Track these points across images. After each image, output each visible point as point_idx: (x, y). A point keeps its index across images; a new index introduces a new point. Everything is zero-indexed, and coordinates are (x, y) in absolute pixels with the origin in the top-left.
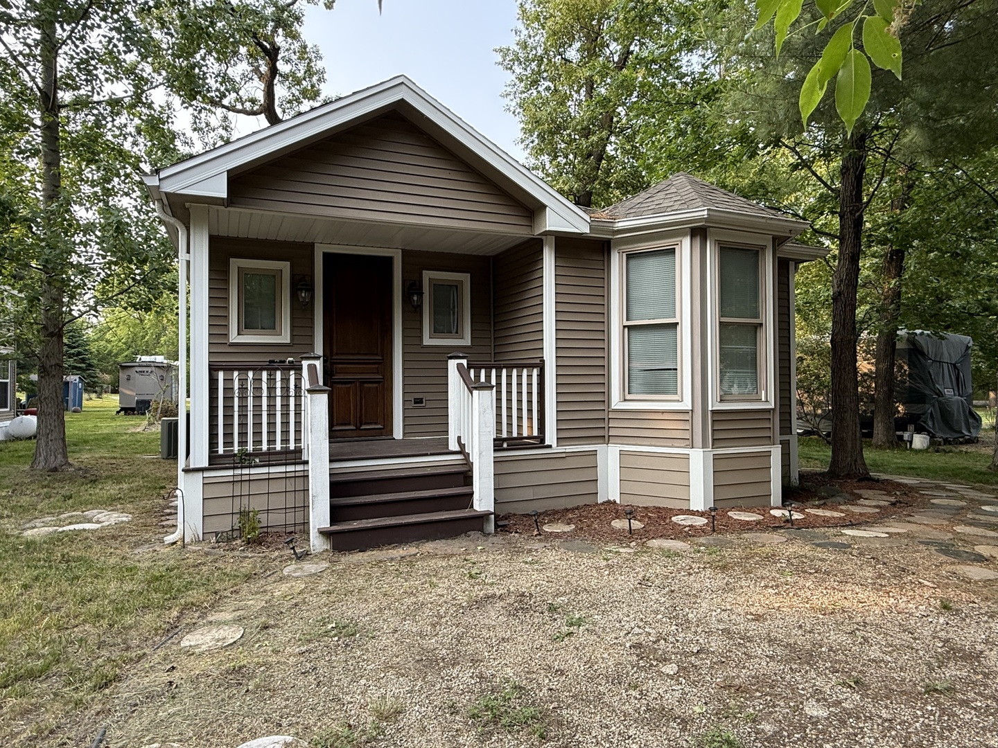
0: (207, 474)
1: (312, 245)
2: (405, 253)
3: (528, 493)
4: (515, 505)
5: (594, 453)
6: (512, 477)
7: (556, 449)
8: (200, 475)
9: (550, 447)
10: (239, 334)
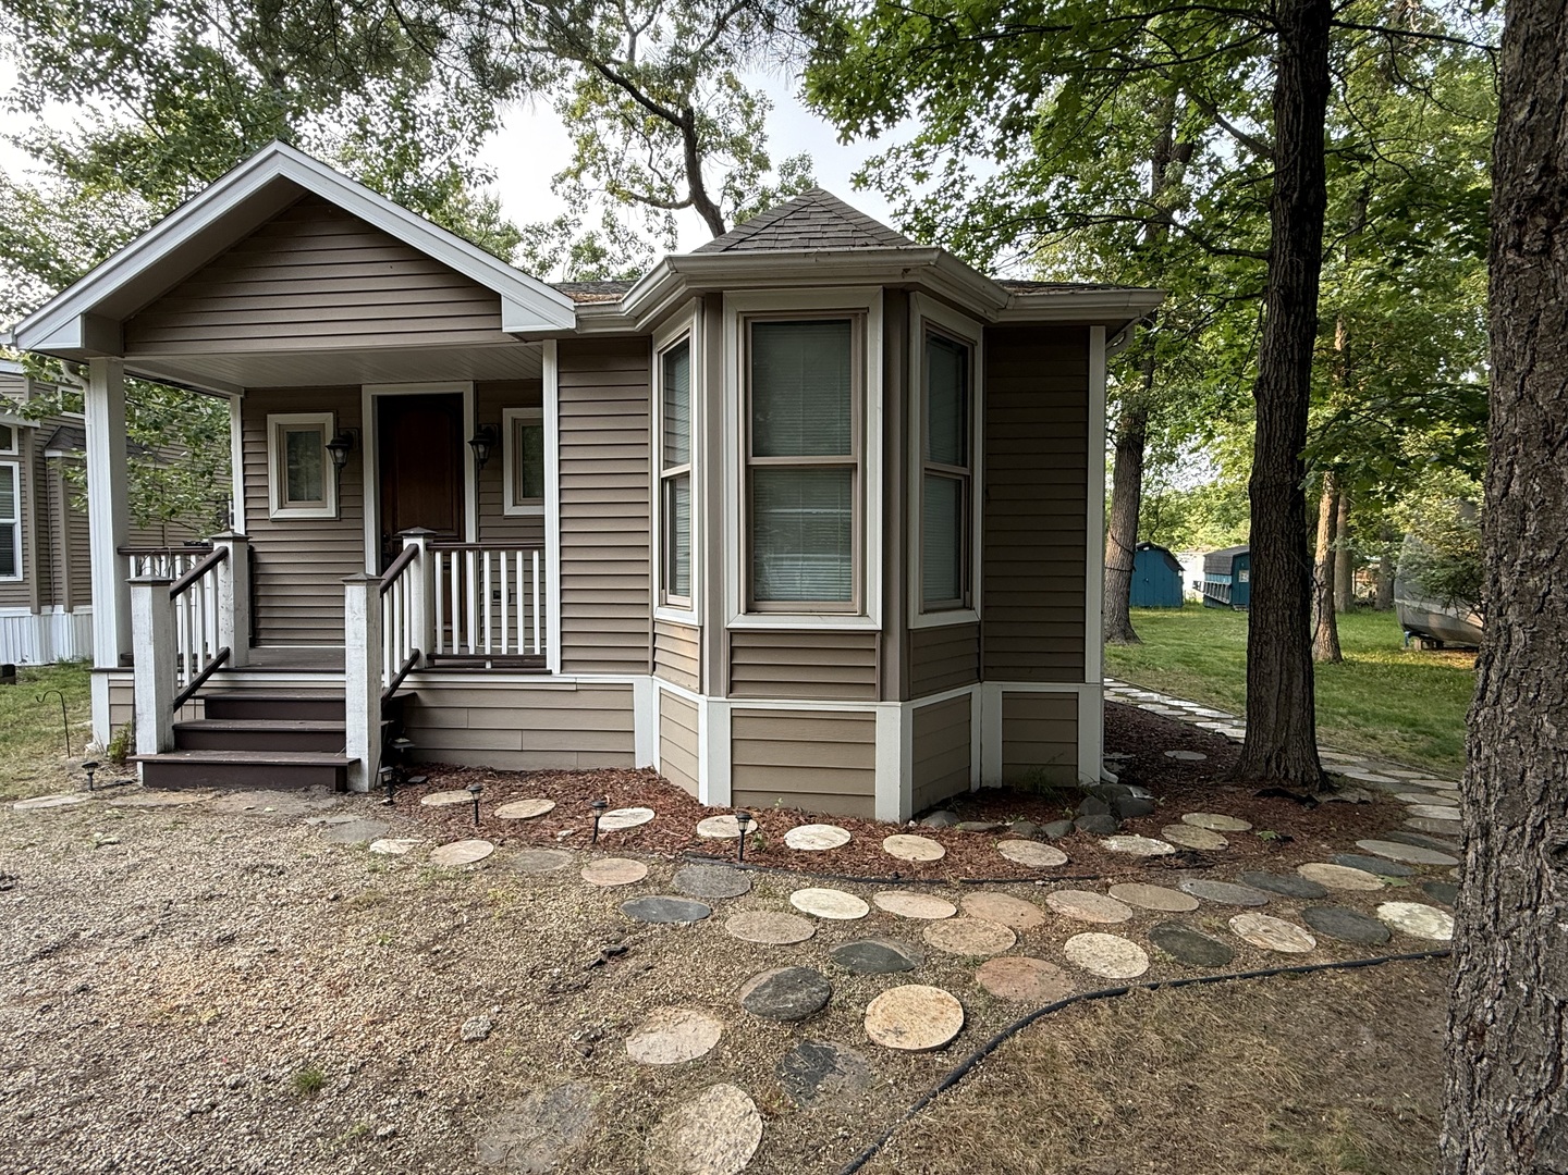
0: (113, 677)
1: (359, 388)
2: (478, 386)
3: (514, 741)
4: (491, 756)
5: (629, 688)
6: (489, 715)
7: (557, 676)
8: (105, 677)
9: (550, 673)
10: (281, 507)
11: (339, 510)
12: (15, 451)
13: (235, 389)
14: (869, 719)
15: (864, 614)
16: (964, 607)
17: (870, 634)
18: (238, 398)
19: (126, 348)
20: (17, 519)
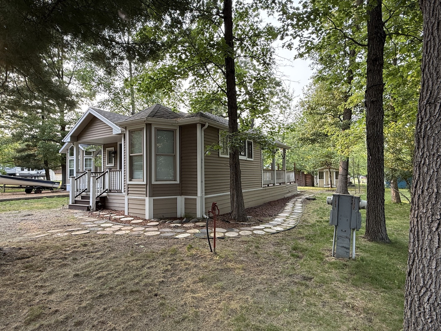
3: (118, 205)
4: (115, 208)
6: (115, 200)
9: (122, 193)
10: (107, 164)
11: (115, 165)
12: (92, 156)
13: (102, 144)
14: (144, 200)
15: (144, 181)
16: (175, 181)
17: (144, 185)
18: (103, 146)
19: (78, 140)
20: (92, 168)
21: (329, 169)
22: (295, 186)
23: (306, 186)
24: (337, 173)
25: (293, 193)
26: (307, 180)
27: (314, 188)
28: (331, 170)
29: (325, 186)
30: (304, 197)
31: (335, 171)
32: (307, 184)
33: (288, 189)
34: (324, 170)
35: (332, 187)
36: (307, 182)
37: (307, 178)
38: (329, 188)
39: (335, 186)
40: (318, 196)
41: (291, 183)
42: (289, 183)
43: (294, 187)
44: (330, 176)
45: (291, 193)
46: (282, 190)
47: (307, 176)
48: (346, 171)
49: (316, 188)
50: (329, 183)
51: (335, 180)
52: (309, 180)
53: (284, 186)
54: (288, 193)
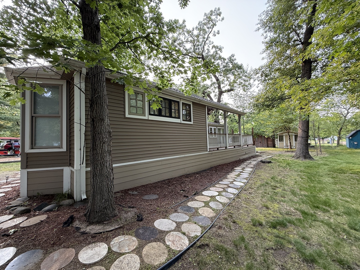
21: (288, 133)
22: (254, 148)
23: (268, 147)
24: (296, 137)
25: (250, 155)
26: (269, 143)
27: (274, 149)
28: (290, 134)
29: (285, 147)
30: (260, 159)
31: (294, 134)
32: (269, 146)
33: (245, 151)
34: (284, 134)
35: (291, 148)
36: (269, 144)
37: (269, 141)
38: (288, 149)
39: (295, 147)
40: (276, 158)
41: (249, 146)
42: (247, 146)
43: (251, 149)
44: (289, 139)
45: (248, 155)
46: (237, 153)
47: (268, 140)
48: (306, 133)
49: (276, 149)
50: (289, 145)
51: (294, 142)
52: (270, 143)
53: (239, 149)
54: (245, 155)
